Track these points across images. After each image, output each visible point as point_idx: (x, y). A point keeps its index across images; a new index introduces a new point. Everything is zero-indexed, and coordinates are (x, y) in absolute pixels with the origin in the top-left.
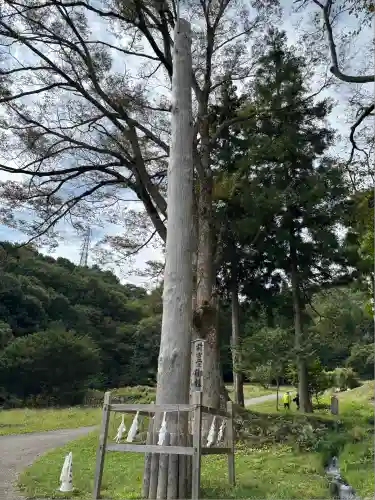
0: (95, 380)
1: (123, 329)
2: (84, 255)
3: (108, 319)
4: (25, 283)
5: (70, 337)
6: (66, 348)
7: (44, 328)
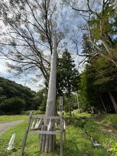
0: (24, 109)
1: (31, 99)
2: (25, 84)
3: (28, 97)
4: (11, 88)
5: (20, 100)
6: (18, 102)
7: (14, 97)
